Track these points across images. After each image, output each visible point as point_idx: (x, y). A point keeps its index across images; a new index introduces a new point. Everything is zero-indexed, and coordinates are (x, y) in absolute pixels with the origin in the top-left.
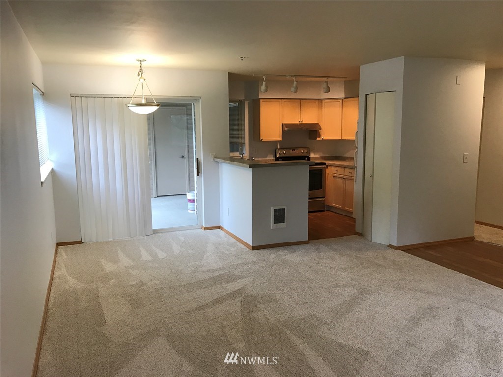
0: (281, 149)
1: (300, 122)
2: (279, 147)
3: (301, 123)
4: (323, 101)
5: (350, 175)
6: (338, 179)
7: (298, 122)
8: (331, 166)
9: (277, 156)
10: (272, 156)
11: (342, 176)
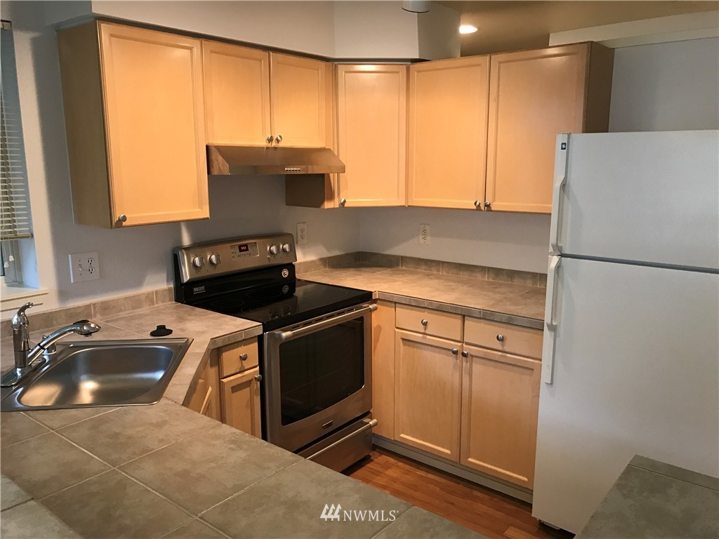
0: (199, 245)
1: (270, 140)
2: (186, 240)
3: (274, 144)
4: (342, 68)
5: (498, 345)
6: (428, 354)
7: (263, 143)
8: (392, 302)
9: (186, 275)
10: (164, 276)
11: (456, 346)
